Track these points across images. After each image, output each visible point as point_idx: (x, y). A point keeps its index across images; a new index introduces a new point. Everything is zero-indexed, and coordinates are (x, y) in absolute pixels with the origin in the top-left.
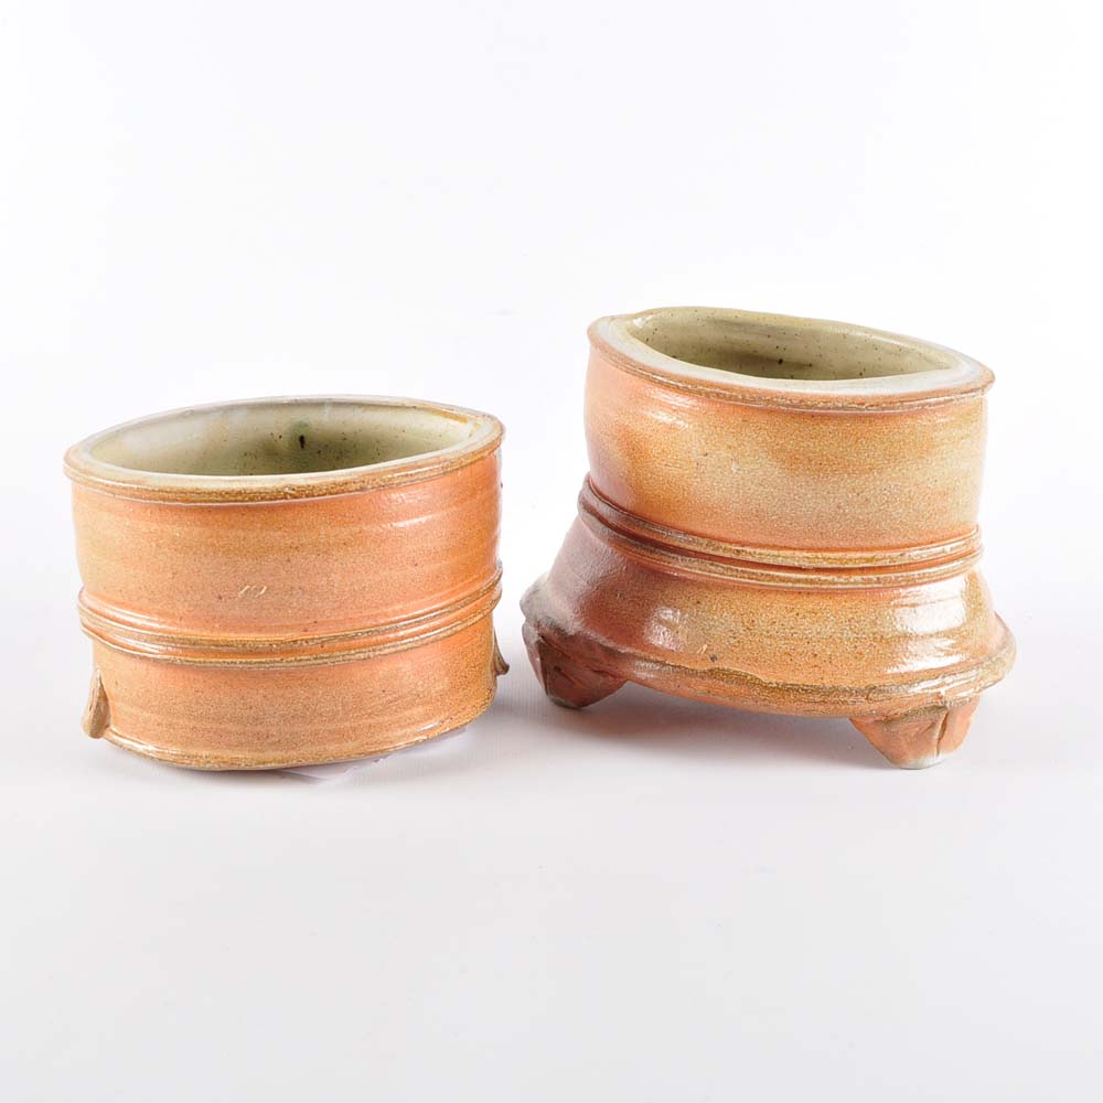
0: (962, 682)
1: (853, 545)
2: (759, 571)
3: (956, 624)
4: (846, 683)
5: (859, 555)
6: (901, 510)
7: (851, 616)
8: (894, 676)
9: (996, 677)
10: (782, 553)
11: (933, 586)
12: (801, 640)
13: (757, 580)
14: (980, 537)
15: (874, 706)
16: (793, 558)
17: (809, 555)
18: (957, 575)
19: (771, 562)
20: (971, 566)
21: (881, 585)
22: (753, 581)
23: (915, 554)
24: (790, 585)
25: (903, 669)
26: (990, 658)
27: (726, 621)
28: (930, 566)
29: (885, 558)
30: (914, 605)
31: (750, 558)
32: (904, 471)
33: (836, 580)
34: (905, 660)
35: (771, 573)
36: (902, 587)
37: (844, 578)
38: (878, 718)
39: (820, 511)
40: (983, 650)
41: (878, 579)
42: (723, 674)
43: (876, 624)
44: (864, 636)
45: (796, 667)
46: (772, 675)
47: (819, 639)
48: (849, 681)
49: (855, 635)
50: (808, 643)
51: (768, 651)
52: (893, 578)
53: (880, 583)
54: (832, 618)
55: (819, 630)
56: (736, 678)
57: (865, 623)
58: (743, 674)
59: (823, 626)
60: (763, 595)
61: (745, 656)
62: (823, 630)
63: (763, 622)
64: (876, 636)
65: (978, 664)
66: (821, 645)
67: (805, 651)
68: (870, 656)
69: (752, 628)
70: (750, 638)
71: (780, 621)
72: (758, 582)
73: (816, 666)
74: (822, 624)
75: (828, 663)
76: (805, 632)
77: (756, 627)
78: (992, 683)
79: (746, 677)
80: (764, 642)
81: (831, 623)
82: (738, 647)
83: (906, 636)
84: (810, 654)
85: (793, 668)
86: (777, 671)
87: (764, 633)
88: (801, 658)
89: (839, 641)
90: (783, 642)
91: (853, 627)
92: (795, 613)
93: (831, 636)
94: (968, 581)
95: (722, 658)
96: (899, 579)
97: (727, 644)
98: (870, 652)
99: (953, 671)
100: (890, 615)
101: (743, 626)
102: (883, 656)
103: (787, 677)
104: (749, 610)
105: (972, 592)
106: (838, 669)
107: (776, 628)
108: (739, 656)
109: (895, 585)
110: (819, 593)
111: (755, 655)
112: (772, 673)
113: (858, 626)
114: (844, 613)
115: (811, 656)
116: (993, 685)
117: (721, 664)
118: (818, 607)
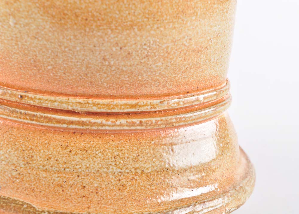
0: (209, 210)
1: (120, 92)
2: (39, 114)
3: (207, 159)
5: (124, 101)
6: (160, 64)
7: (116, 153)
8: (152, 205)
9: (239, 203)
10: (59, 98)
12: (72, 173)
13: (37, 121)
14: (229, 89)
16: (68, 103)
17: (81, 100)
18: (210, 119)
19: (49, 106)
20: (220, 112)
21: (143, 128)
22: (34, 122)
23: (173, 102)
24: (65, 126)
25: (161, 199)
26: (234, 187)
27: (10, 155)
28: (187, 112)
29: (146, 105)
30: (171, 145)
31: (31, 102)
32: (162, 29)
33: (104, 122)
34: (162, 191)
35: (49, 115)
36: (162, 129)
37: (111, 120)
39: (89, 63)
40: (230, 180)
41: (141, 122)
42: (4, 202)
43: (138, 160)
44: (127, 171)
45: (67, 197)
46: (46, 204)
47: (88, 173)
48: (112, 210)
49: (119, 170)
50: (78, 176)
51: (43, 183)
52: (154, 121)
53: (142, 126)
54: (100, 155)
55: (88, 165)
56: (14, 206)
57: (128, 159)
58: (20, 203)
59: (92, 162)
60: (43, 134)
61: (24, 187)
62: (91, 165)
63: (40, 157)
64: (138, 170)
65: (224, 193)
66: (89, 178)
67: (76, 183)
68: (132, 188)
69: (31, 162)
70: (29, 171)
71: (55, 157)
72: (38, 123)
73: (84, 197)
74: (91, 160)
75: (94, 194)
76: (76, 167)
77: (35, 162)
78: (235, 208)
79: (22, 205)
80: (41, 175)
81: (99, 159)
82: (19, 178)
83: (164, 171)
84: (79, 186)
85: (64, 198)
86: (50, 201)
87: (41, 167)
88: (71, 189)
89: (105, 175)
90: (56, 175)
91: (118, 163)
92: (68, 150)
93: (98, 171)
94: (218, 124)
95: (5, 188)
96: (159, 123)
97: (10, 175)
98: (132, 184)
99: (203, 200)
100: (150, 153)
101: (23, 161)
102: (143, 188)
103: (58, 206)
104: (30, 146)
105: (221, 133)
106: (103, 199)
107: (52, 163)
108: (19, 186)
109: (155, 127)
110: (90, 133)
111: (32, 186)
112: (45, 202)
113: (122, 162)
114: (111, 150)
115: (80, 188)
116: (235, 210)
117: (3, 193)
118: (89, 145)
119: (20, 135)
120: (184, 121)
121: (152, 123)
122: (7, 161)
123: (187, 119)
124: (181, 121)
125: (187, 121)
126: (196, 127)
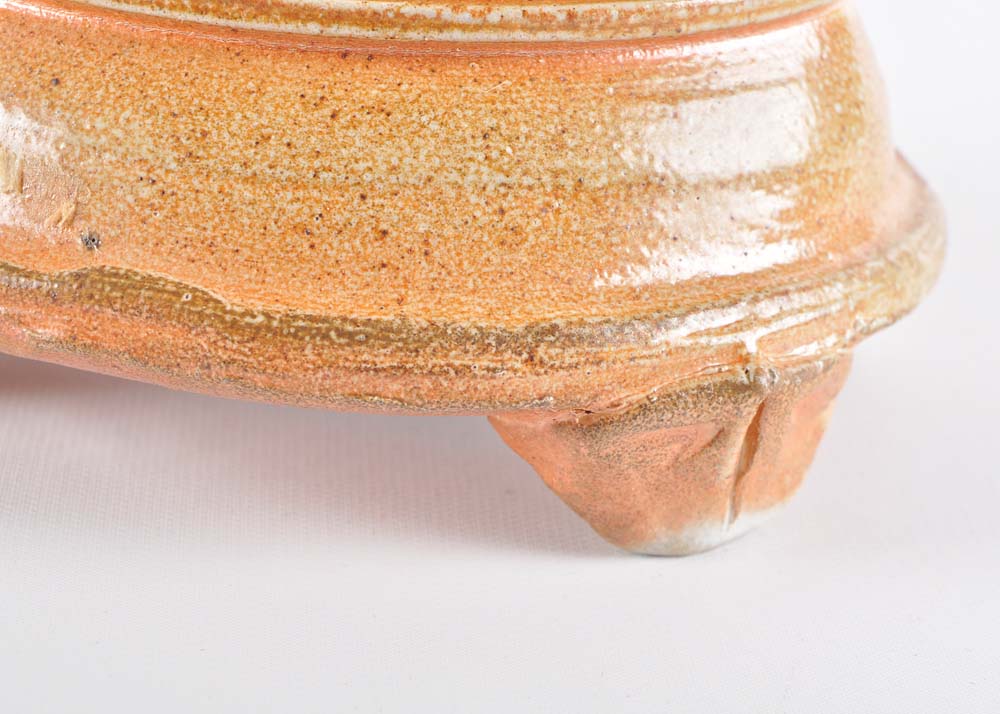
0: (803, 318)
3: (794, 154)
4: (470, 314)
7: (489, 122)
8: (612, 295)
9: (898, 305)
11: (728, 47)
12: (342, 189)
13: (217, 12)
15: (551, 383)
21: (579, 36)
22: (209, 19)
24: (313, 28)
25: (642, 276)
26: (881, 252)
27: (127, 133)
30: (672, 98)
33: (447, 13)
34: (645, 250)
36: (641, 43)
37: (472, 8)
38: (562, 417)
40: (862, 229)
41: (571, 16)
42: (114, 286)
43: (562, 146)
44: (527, 181)
45: (326, 268)
46: (255, 291)
47: (395, 188)
48: (479, 309)
49: (501, 178)
50: (363, 197)
51: (246, 220)
52: (615, 13)
53: (575, 28)
54: (434, 126)
55: (394, 161)
56: (150, 298)
57: (530, 143)
58: (170, 287)
59: (408, 149)
60: (238, 60)
61: (181, 235)
62: (407, 160)
63: (233, 135)
64: (562, 180)
65: (850, 266)
66: (400, 204)
67: (354, 221)
68: (543, 238)
69: (201, 153)
70: (196, 183)
71: (283, 136)
72: (222, 22)
73: (384, 266)
74: (404, 142)
75: (419, 257)
76: (356, 166)
77: (213, 151)
78: (884, 320)
79: (178, 295)
80: (236, 193)
81: (432, 141)
82: (161, 208)
83: (649, 184)
84: (368, 229)
85: (317, 271)
86: (267, 279)
87: (236, 168)
88: (341, 242)
89: (453, 194)
90: (290, 196)
91: (494, 154)
92: (327, 112)
93: (430, 179)
94: (826, 37)
95: (115, 240)
96: (632, 20)
97: (130, 199)
98: (545, 226)
99: (779, 285)
100: (603, 123)
101: (175, 148)
102: (580, 238)
103: (298, 295)
104: (196, 101)
105: (836, 69)
106: (449, 273)
107: (272, 154)
108: (162, 233)
109: (620, 36)
110: (399, 56)
111: (209, 233)
112: (253, 285)
113: (509, 150)
114: (470, 113)
115: (372, 236)
116: (886, 325)
117: (110, 256)
118: (397, 96)
119: (159, 66)
120: (717, 17)
121: (608, 20)
122: (121, 150)
123: (727, 10)
124: (708, 17)
125: (726, 18)
126: (753, 42)
